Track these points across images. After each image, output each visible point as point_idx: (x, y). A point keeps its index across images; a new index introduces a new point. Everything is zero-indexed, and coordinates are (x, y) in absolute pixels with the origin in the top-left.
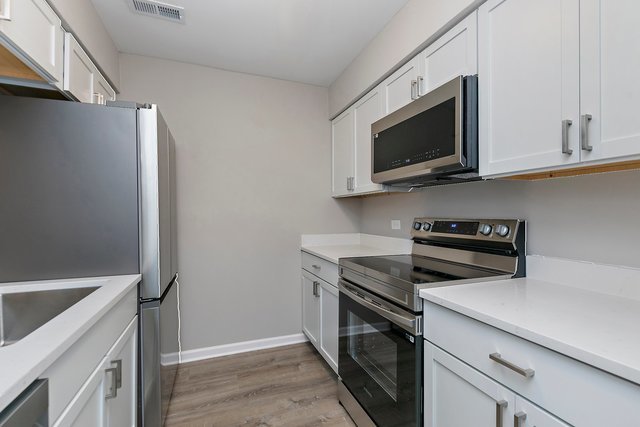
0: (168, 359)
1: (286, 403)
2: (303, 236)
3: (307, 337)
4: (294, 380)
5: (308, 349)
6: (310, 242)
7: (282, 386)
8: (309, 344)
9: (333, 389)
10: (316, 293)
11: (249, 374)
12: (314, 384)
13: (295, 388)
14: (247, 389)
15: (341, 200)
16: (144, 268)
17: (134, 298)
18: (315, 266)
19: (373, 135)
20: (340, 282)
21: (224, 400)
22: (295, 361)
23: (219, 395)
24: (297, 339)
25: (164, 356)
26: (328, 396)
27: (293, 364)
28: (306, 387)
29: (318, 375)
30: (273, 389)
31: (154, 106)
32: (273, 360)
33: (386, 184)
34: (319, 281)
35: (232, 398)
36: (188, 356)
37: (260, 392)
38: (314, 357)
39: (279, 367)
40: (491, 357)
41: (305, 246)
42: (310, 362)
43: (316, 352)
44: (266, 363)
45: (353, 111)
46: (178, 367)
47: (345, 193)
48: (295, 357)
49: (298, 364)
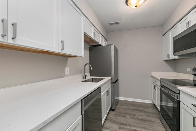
0: (116, 98)
1: (144, 115)
2: (152, 72)
3: (153, 102)
4: (147, 111)
5: (153, 105)
6: (154, 74)
7: (143, 111)
8: (154, 104)
9: (159, 116)
10: (155, 89)
11: (135, 106)
12: (153, 113)
13: (147, 112)
14: (134, 109)
15: (166, 61)
16: (112, 76)
17: (110, 81)
18: (155, 81)
19: (174, 41)
20: (160, 85)
21: (128, 109)
22: (149, 107)
23: (127, 108)
24: (150, 102)
25: (115, 97)
26: (157, 117)
27: (148, 108)
28: (151, 113)
29: (155, 112)
30: (140, 111)
31: (113, 45)
32: (142, 105)
33: (179, 56)
34: (156, 85)
35: (130, 109)
36: (121, 98)
37: (137, 110)
38: (155, 108)
39: (143, 107)
40: (192, 104)
41: (152, 75)
42: (153, 108)
43: (156, 107)
44: (140, 105)
45: (170, 32)
46: (118, 100)
47: (167, 59)
48: (149, 106)
49: (149, 108)
